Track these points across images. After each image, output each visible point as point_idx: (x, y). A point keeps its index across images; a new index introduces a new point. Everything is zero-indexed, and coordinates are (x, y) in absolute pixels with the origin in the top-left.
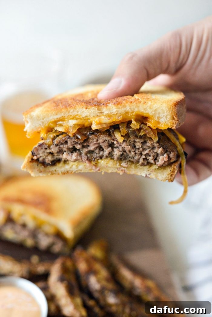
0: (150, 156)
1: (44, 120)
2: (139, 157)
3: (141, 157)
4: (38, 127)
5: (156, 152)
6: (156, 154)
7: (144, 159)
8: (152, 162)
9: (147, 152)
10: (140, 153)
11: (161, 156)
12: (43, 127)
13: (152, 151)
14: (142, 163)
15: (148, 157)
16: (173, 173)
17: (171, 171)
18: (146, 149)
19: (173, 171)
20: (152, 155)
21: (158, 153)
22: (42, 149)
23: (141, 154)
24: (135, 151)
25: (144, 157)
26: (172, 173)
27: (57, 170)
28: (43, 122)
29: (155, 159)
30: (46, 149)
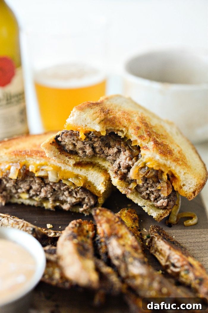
0: (153, 194)
1: (89, 125)
2: (145, 190)
3: (145, 191)
4: (79, 126)
5: (160, 194)
6: (159, 195)
7: (147, 193)
8: (152, 199)
9: (153, 190)
10: (147, 187)
11: (162, 200)
12: (84, 128)
13: (157, 191)
14: (144, 196)
15: (151, 194)
16: (164, 215)
17: (163, 213)
18: (153, 187)
19: (164, 214)
20: (155, 194)
21: (161, 195)
22: (71, 138)
23: (147, 189)
24: (143, 184)
25: (148, 192)
26: (162, 215)
27: (70, 161)
28: (86, 126)
29: (156, 199)
30: (74, 140)
